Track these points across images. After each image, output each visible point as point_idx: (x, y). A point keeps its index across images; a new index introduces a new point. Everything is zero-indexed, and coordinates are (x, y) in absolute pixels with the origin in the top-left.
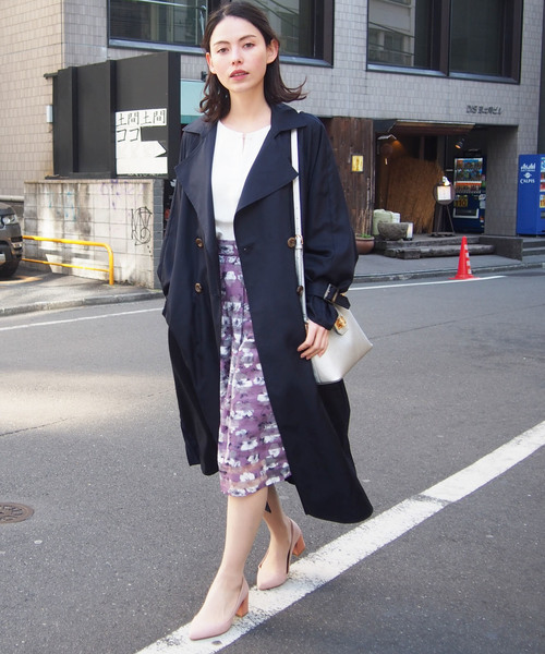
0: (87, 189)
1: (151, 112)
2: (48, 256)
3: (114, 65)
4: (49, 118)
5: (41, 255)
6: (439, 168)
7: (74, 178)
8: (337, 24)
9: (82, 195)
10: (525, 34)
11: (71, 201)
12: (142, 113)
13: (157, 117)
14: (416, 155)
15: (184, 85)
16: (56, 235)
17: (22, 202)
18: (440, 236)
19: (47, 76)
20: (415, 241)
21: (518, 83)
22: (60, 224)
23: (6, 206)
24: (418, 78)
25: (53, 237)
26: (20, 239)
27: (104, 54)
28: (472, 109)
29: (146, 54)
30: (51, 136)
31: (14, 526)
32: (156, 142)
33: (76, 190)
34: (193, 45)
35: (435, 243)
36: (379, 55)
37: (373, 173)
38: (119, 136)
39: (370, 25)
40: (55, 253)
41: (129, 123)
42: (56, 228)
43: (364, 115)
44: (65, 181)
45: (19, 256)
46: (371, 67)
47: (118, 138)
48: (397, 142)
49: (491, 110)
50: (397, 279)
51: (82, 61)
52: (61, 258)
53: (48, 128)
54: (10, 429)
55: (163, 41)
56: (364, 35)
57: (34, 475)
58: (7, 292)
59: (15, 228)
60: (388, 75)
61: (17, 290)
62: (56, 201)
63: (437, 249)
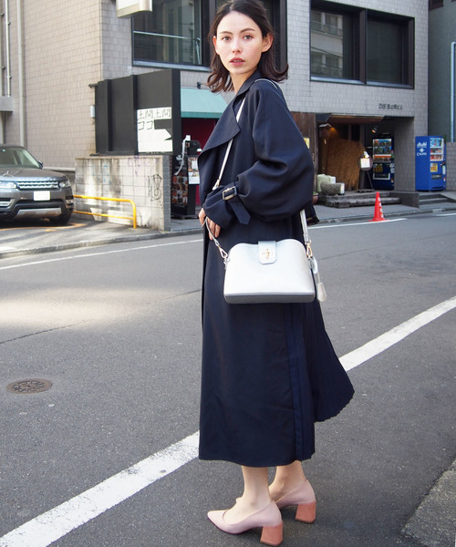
0: (118, 163)
1: (161, 110)
2: (92, 209)
3: (135, 78)
4: (92, 114)
5: (87, 208)
6: (362, 146)
7: (109, 155)
8: (289, 49)
9: (115, 167)
10: (416, 56)
11: (107, 171)
12: (155, 110)
13: (165, 113)
14: (346, 138)
15: (183, 91)
16: (97, 194)
17: (74, 172)
18: (363, 192)
19: (91, 86)
20: (346, 195)
21: (413, 88)
22: (100, 186)
23: (62, 175)
24: (345, 86)
25: (95, 196)
26: (72, 197)
27: (130, 71)
28: (382, 106)
29: (156, 70)
30: (93, 127)
31: (37, 394)
32: (164, 130)
33: (111, 162)
34: (191, 64)
35: (360, 197)
36: (323, 70)
37: (316, 150)
38: (139, 126)
39: (313, 50)
40: (97, 207)
41: (147, 118)
42: (97, 189)
43: (309, 111)
44: (103, 157)
45: (71, 209)
46: (313, 78)
47: (139, 128)
48: (333, 129)
49: (395, 107)
50: (333, 222)
51: (115, 75)
52: (100, 210)
53: (92, 121)
54: (47, 328)
55: (171, 61)
56: (308, 57)
57: (57, 359)
58: (61, 234)
59: (68, 190)
60: (325, 84)
61: (68, 233)
62: (97, 171)
63: (361, 201)
